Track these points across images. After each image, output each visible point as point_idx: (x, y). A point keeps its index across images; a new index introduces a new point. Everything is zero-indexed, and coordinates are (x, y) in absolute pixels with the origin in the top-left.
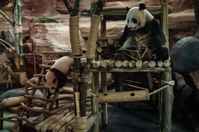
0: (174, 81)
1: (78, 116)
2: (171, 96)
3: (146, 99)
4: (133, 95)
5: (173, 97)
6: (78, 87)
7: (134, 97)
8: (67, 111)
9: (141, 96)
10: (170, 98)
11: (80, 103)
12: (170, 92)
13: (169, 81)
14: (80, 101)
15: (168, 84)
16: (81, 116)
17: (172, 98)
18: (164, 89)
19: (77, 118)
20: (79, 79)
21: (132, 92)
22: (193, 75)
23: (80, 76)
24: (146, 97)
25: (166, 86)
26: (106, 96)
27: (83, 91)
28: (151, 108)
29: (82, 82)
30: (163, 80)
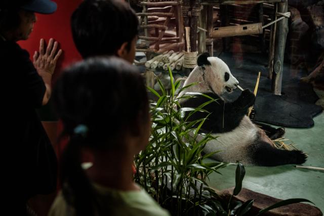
0: (289, 13)
1: (188, 51)
2: (285, 29)
3: (259, 32)
4: (245, 28)
5: (288, 30)
6: (188, 22)
7: (247, 31)
8: (172, 51)
9: (254, 29)
10: (284, 31)
11: (190, 39)
12: (285, 24)
13: (284, 12)
14: (190, 36)
15: (283, 16)
16: (192, 52)
17: (286, 31)
18: (279, 21)
19: (188, 53)
20: (190, 13)
21: (245, 26)
22: (311, 9)
23: (190, 9)
24: (259, 30)
25: (281, 19)
26: (217, 31)
27: (193, 26)
28: (260, 52)
29: (193, 16)
30: (278, 11)
